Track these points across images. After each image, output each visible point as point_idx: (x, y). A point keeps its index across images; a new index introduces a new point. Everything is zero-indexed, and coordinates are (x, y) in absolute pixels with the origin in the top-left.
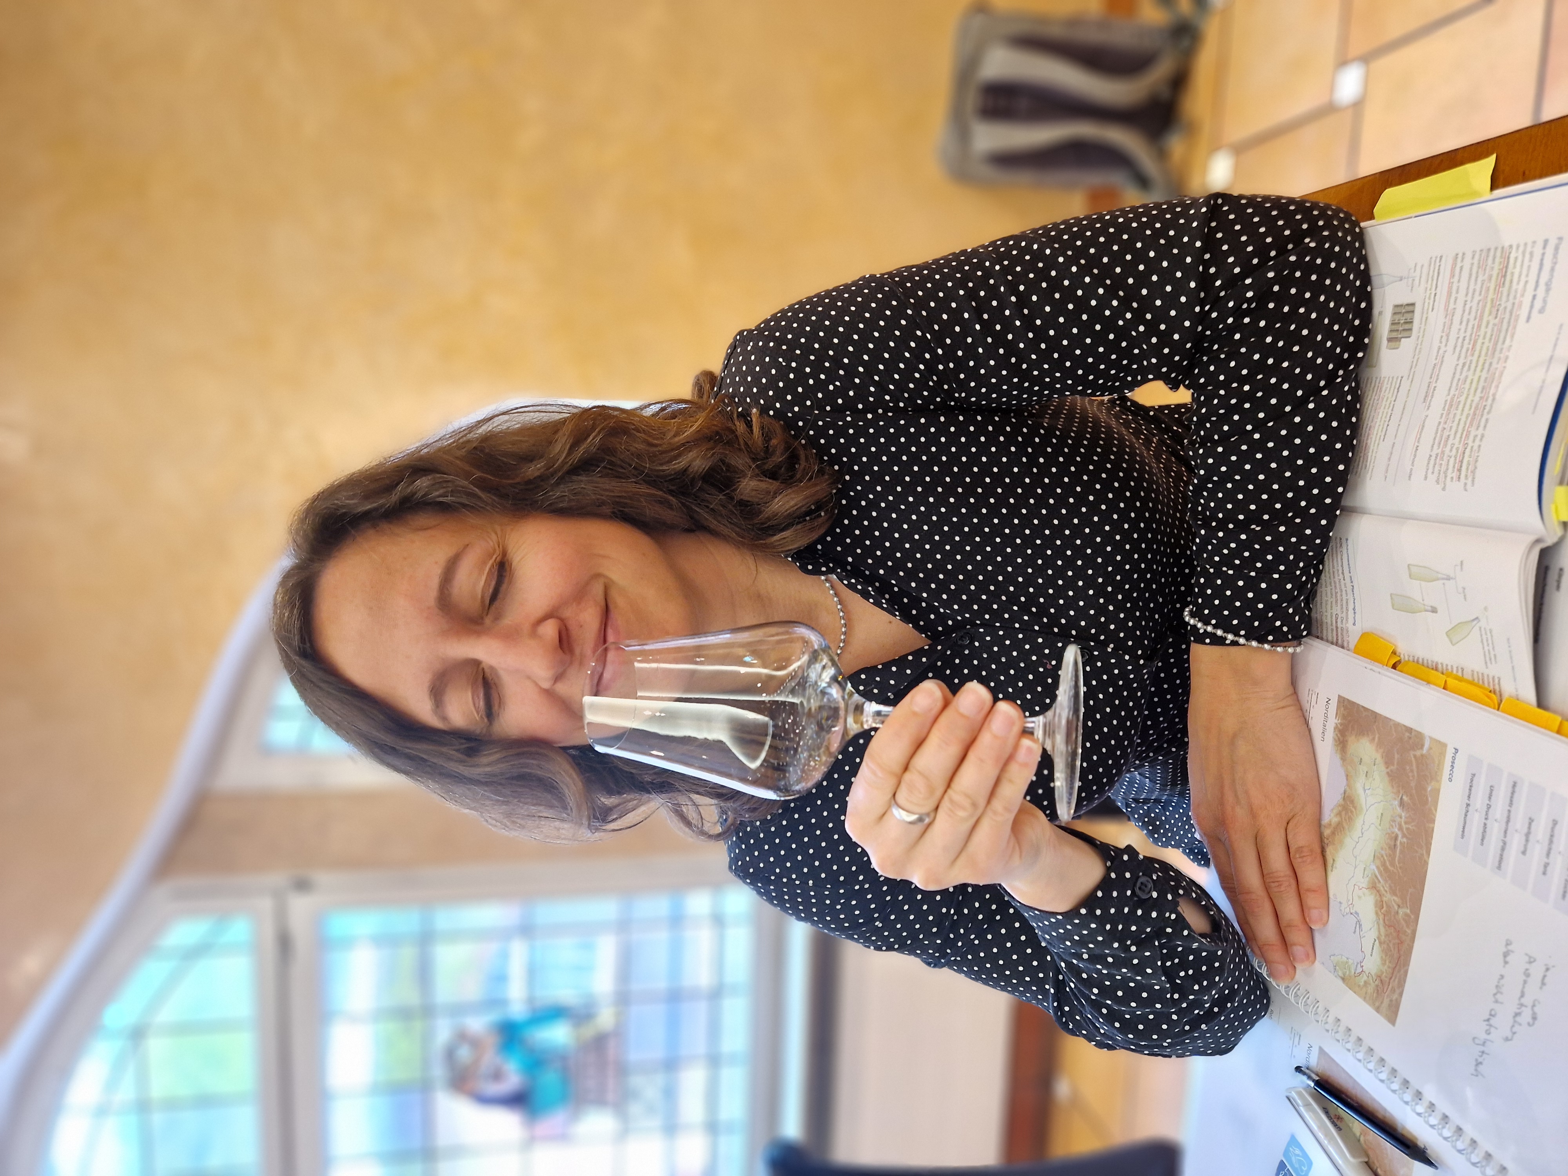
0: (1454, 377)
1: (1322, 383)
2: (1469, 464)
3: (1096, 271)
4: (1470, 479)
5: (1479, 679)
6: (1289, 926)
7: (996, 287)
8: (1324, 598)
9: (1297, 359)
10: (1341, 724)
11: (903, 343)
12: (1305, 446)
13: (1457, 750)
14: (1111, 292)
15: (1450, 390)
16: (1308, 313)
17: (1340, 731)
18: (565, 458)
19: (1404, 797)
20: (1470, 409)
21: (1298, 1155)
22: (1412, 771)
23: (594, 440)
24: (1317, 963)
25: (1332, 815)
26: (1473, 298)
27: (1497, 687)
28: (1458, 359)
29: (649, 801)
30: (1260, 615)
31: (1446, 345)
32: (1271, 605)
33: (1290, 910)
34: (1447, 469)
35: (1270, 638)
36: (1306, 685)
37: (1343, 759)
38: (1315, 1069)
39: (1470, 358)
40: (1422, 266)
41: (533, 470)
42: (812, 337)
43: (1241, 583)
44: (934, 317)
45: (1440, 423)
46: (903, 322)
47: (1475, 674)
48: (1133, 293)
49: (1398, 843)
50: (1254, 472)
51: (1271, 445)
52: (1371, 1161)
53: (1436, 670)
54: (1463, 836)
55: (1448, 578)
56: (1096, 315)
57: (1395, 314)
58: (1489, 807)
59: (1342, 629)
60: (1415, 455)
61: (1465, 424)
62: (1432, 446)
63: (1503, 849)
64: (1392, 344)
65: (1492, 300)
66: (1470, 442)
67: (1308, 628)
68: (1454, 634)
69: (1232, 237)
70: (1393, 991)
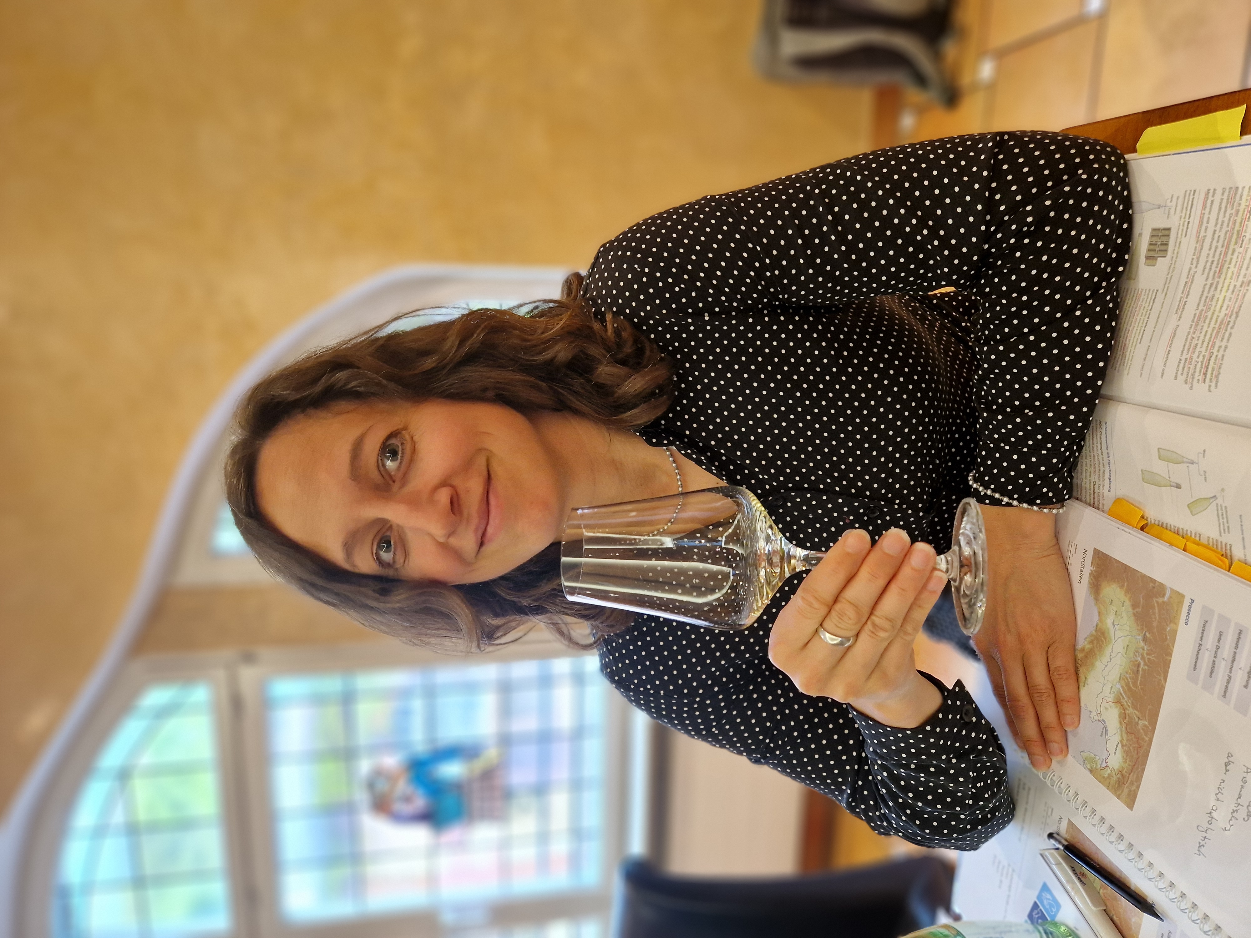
0: (1202, 295)
1: (1088, 293)
2: (1213, 370)
3: (898, 194)
4: (1214, 382)
5: (1213, 544)
6: (1048, 727)
7: (815, 207)
8: (1084, 468)
9: (1067, 274)
10: (1096, 571)
11: (736, 254)
12: (1072, 346)
13: (1193, 601)
14: (911, 213)
15: (1198, 305)
16: (1078, 235)
17: (1094, 577)
18: (456, 351)
19: (1147, 634)
20: (1216, 323)
21: (1049, 899)
22: (1154, 614)
23: (479, 336)
24: (1069, 757)
25: (1086, 642)
26: (1221, 228)
27: (1228, 552)
28: (1207, 280)
29: (527, 621)
30: (1031, 483)
31: (1196, 267)
32: (1039, 476)
33: (1049, 715)
34: (1195, 372)
35: (1038, 501)
36: (1066, 537)
37: (1096, 599)
38: (1066, 836)
39: (1217, 280)
40: (1178, 198)
41: (430, 363)
42: (662, 247)
43: (1015, 457)
44: (764, 232)
45: (1189, 333)
46: (738, 236)
47: (1211, 540)
48: (929, 213)
49: (1140, 669)
50: (1029, 367)
51: (1043, 345)
52: (1108, 910)
53: (1178, 534)
54: (1195, 669)
55: (1192, 463)
56: (898, 231)
57: (1153, 236)
58: (1218, 648)
59: (1099, 494)
60: (1167, 358)
61: (1211, 335)
62: (1182, 352)
63: (1228, 682)
64: (1150, 262)
65: (1238, 232)
66: (1215, 351)
67: (1070, 493)
68: (1194, 507)
69: (1016, 169)
70: (1132, 783)
